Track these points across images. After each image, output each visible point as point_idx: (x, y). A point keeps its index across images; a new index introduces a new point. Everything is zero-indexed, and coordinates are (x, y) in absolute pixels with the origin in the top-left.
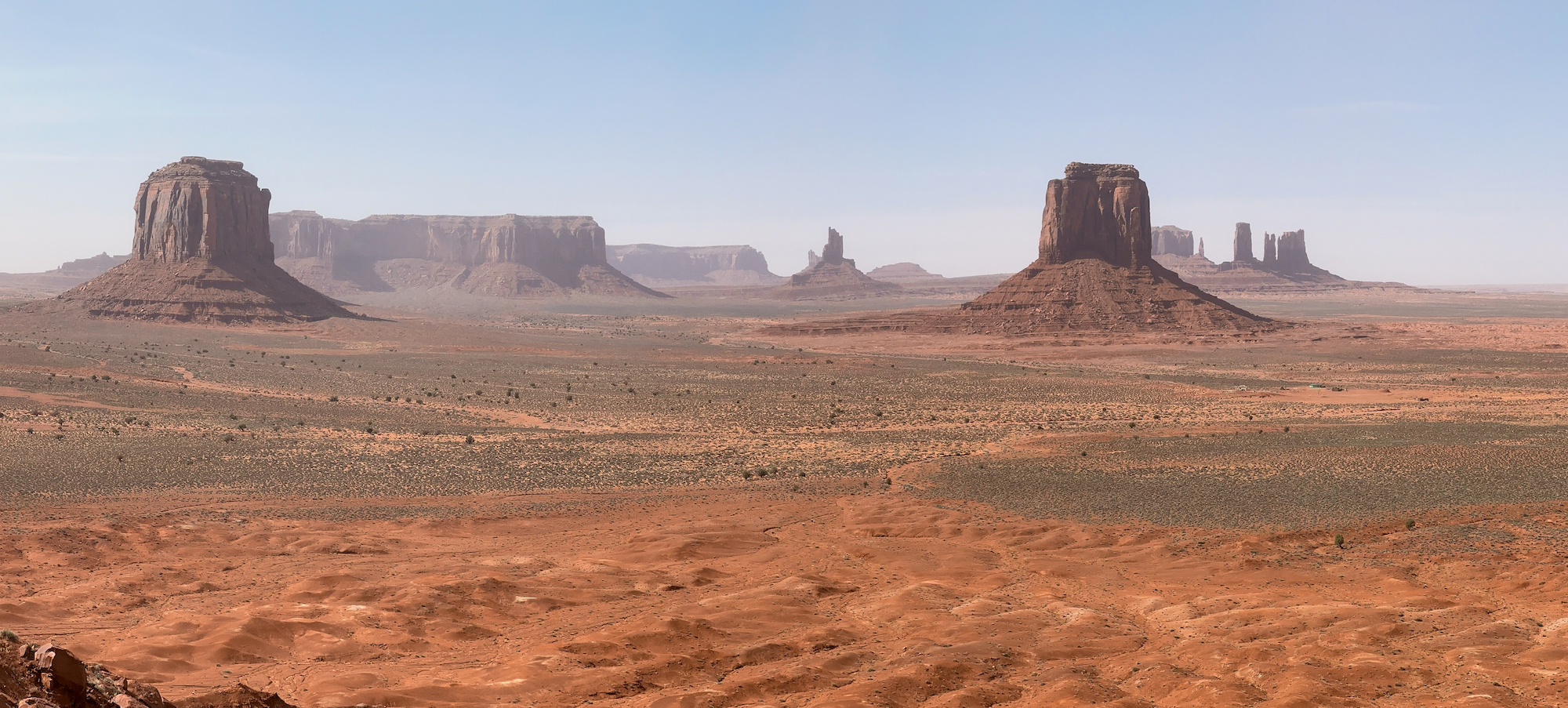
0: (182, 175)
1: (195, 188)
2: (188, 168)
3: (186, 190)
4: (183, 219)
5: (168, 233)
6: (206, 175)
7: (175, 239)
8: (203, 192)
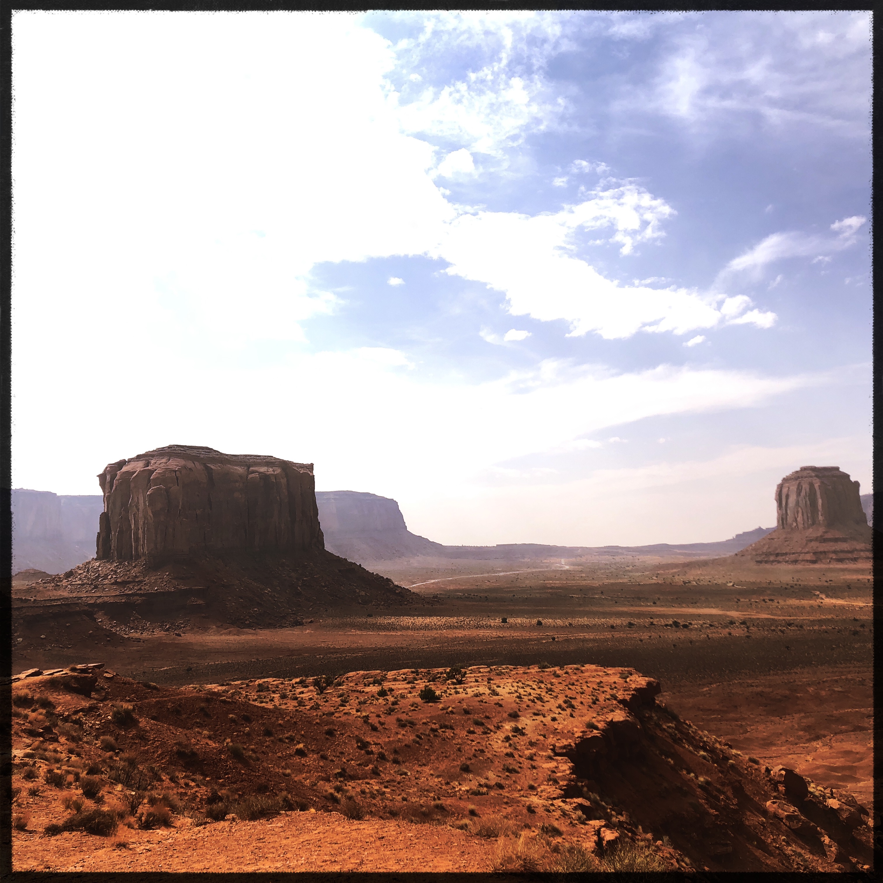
0: (802, 477)
1: (811, 485)
2: (805, 473)
3: (805, 486)
4: (806, 502)
5: (798, 512)
6: (817, 476)
7: (803, 515)
8: (816, 486)
